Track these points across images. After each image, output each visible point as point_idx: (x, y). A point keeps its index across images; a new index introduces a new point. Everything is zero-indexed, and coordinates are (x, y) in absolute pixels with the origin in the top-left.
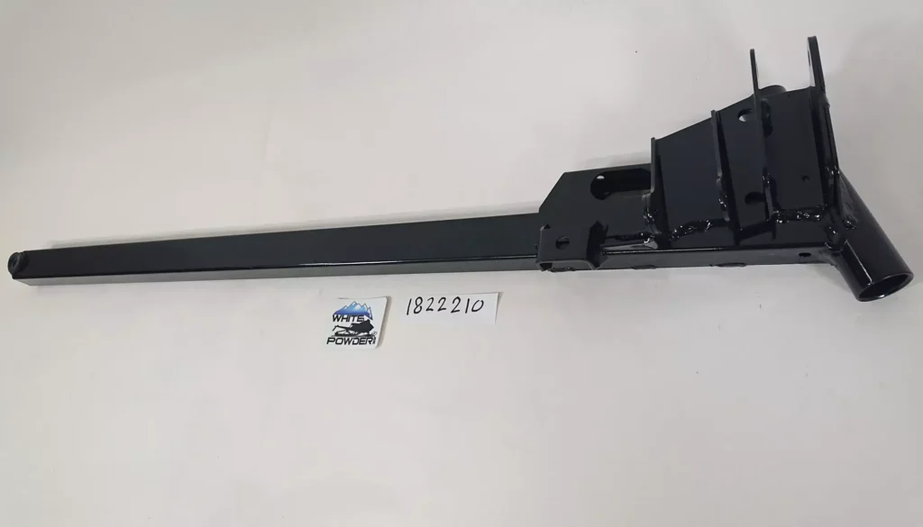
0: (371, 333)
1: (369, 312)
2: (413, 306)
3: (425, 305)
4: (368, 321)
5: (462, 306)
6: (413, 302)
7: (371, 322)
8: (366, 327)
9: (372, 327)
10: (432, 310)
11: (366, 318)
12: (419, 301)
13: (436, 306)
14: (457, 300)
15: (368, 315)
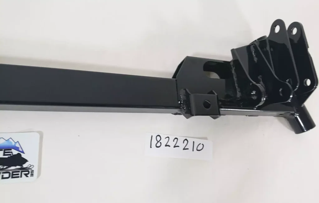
0: (25, 166)
1: (17, 145)
2: (154, 142)
3: (164, 142)
4: (19, 155)
5: (190, 146)
6: (154, 138)
7: (23, 156)
8: (19, 160)
9: (25, 161)
10: (169, 146)
11: (15, 152)
12: (158, 138)
13: (172, 144)
14: (186, 141)
15: (17, 149)
